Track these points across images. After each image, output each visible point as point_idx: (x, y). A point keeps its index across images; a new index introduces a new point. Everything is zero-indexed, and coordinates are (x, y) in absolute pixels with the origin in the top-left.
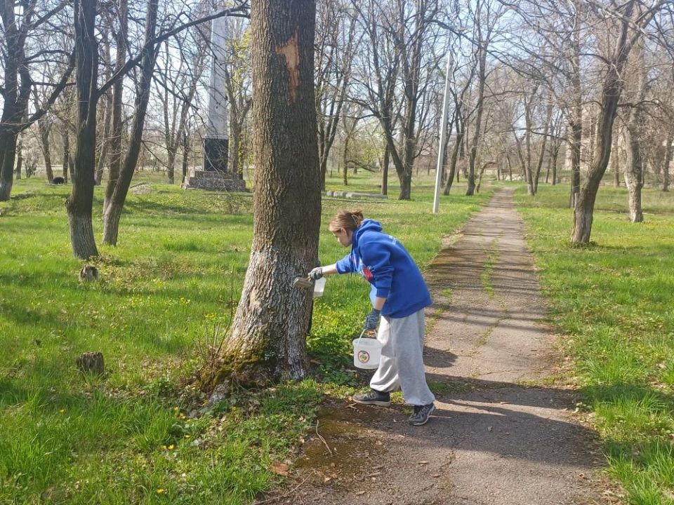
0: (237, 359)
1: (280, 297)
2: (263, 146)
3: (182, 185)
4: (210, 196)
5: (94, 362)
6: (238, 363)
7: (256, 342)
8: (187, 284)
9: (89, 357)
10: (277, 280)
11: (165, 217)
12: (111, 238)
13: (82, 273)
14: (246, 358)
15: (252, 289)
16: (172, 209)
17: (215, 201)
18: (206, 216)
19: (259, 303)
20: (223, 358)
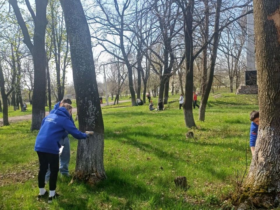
0: (252, 190)
1: (276, 156)
2: (262, 71)
3: (236, 92)
4: (248, 97)
5: (182, 181)
6: (252, 192)
7: (262, 181)
8: (233, 140)
9: (180, 179)
10: (274, 146)
11: (227, 108)
12: (202, 118)
13: (187, 134)
14: (257, 190)
15: (259, 150)
16: (231, 104)
17: (250, 99)
18: (247, 106)
19: (263, 159)
20: (244, 188)
